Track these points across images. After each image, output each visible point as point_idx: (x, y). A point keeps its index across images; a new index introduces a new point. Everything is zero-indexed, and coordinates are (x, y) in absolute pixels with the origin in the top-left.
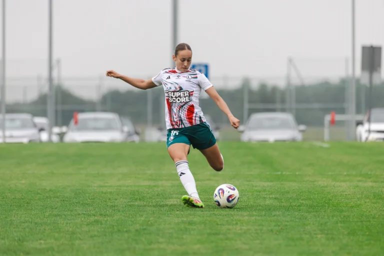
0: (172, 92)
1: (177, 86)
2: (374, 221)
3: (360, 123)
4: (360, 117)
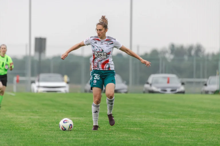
2: (39, 139)
3: (33, 82)
4: (33, 79)
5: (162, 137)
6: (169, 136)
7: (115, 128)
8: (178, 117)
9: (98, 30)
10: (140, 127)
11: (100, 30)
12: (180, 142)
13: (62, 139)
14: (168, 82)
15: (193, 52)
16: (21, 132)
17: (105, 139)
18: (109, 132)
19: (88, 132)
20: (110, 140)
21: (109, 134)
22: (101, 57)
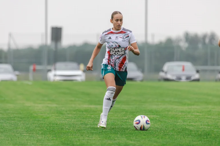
0: (113, 48)
1: (117, 45)
3: (50, 71)
4: (49, 67)
5: (179, 124)
6: (186, 123)
7: (132, 116)
8: (194, 105)
10: (157, 115)
12: (196, 129)
13: (80, 127)
14: (183, 70)
15: (207, 41)
16: (39, 121)
17: (123, 126)
18: (127, 120)
20: (127, 128)
21: (126, 122)
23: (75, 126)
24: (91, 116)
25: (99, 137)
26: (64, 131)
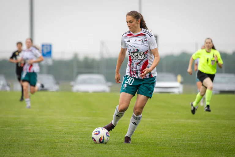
9: (128, 23)
11: (130, 21)
13: (176, 143)
17: (222, 143)
18: (227, 136)
19: (204, 135)
20: (227, 145)
21: (226, 138)
22: (138, 59)
23: (171, 142)
24: (188, 131)
25: (197, 155)
26: (159, 147)
